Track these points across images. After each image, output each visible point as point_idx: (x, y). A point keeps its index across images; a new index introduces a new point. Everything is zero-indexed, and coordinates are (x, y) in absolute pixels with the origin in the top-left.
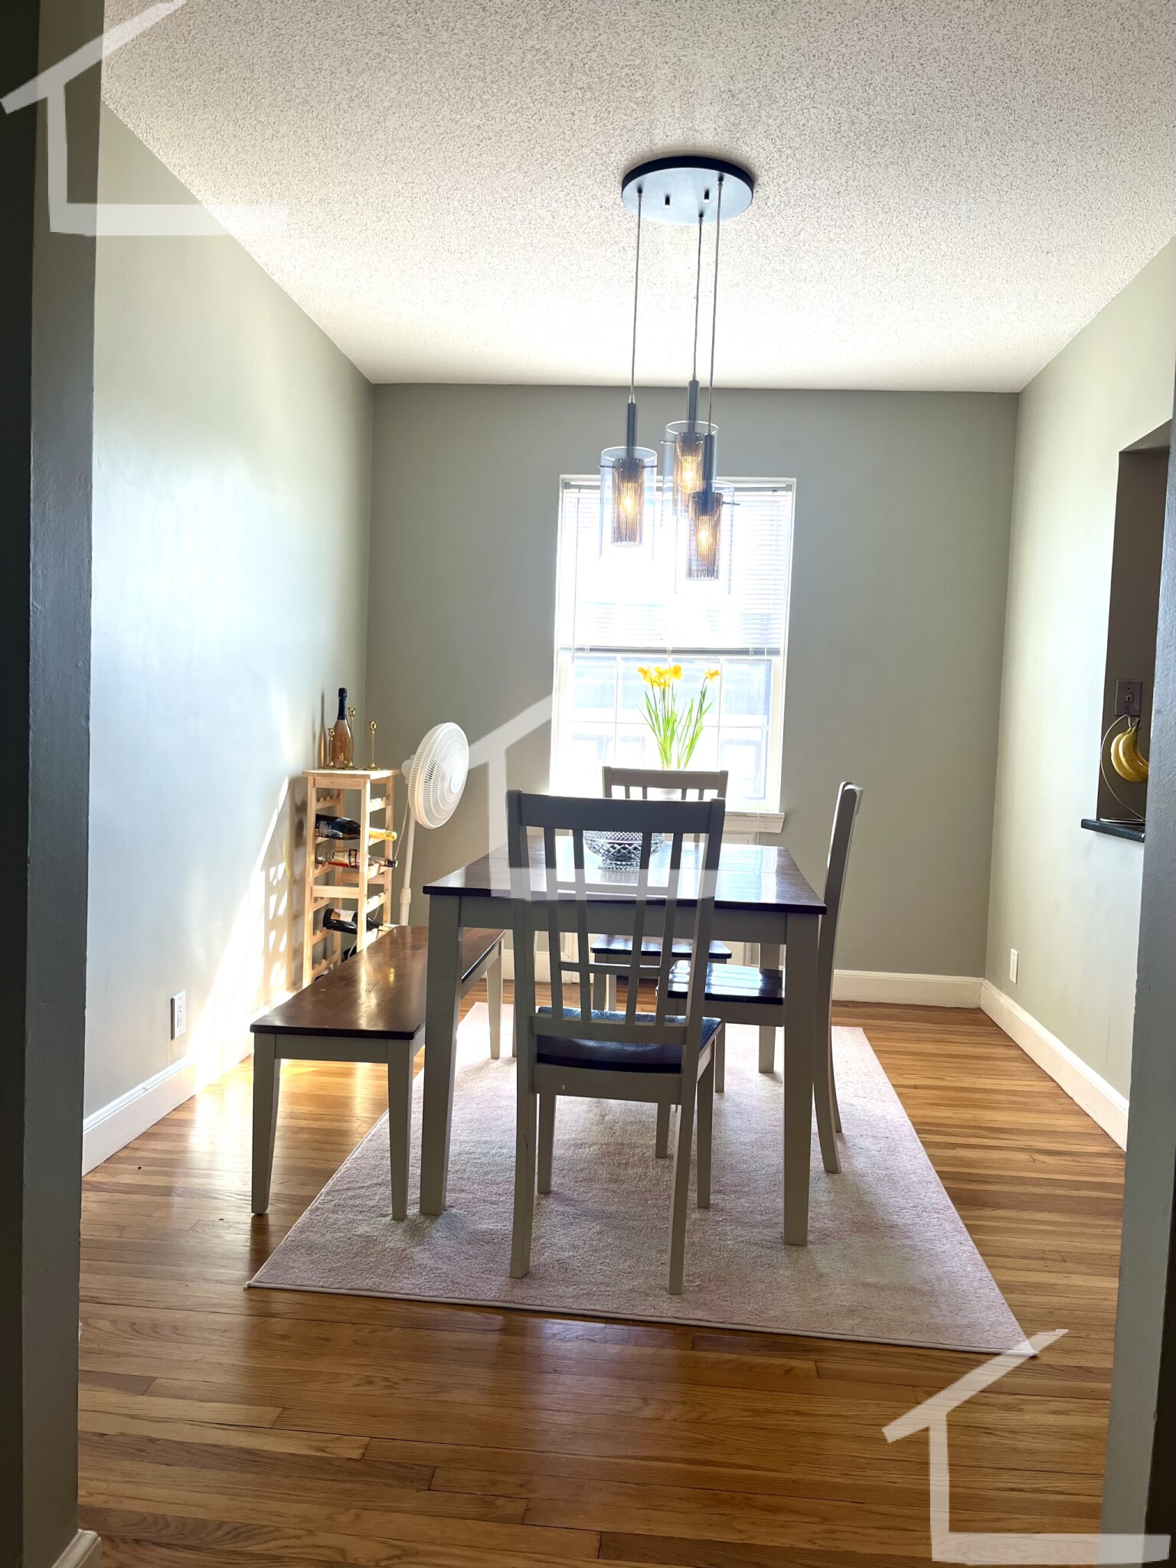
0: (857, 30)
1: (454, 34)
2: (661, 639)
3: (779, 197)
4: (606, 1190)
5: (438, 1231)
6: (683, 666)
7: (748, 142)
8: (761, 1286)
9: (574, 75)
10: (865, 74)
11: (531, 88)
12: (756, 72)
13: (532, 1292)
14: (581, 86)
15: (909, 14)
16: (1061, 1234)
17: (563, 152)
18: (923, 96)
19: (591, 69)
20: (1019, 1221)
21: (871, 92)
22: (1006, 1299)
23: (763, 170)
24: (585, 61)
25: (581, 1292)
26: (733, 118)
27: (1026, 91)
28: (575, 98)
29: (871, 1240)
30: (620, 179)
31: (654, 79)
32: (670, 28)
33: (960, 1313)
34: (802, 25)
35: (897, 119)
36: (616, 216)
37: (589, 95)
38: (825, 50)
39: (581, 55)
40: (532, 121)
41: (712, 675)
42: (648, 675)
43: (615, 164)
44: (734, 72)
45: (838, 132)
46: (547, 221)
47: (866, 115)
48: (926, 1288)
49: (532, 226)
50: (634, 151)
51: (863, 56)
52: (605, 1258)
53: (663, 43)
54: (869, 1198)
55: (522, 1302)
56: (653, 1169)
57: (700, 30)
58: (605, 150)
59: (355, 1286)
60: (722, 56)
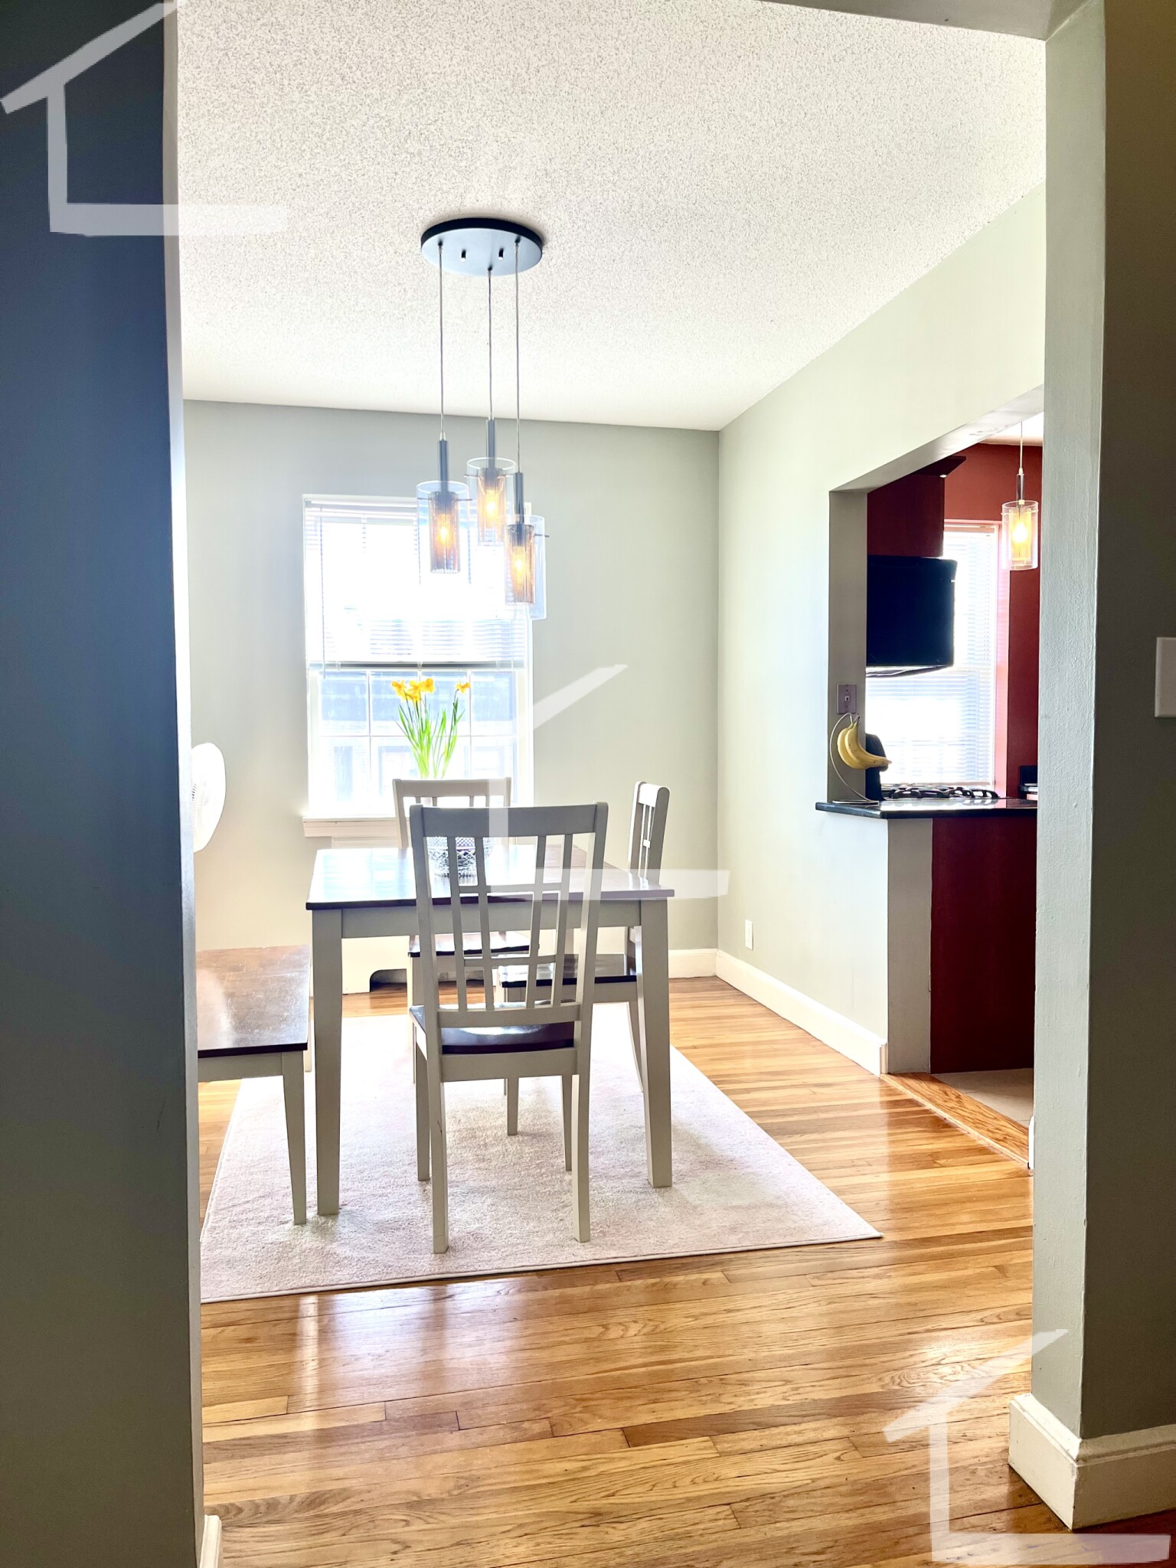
0: (668, 133)
1: (307, 95)
2: (409, 654)
3: (562, 259)
4: (480, 1169)
5: (344, 1227)
6: (434, 678)
7: (549, 212)
8: (652, 1224)
9: (409, 141)
10: (664, 168)
11: (364, 148)
12: (573, 158)
13: (462, 1262)
14: (412, 151)
15: (713, 126)
16: (859, 1145)
17: (375, 204)
18: (706, 191)
19: (427, 138)
20: (824, 1141)
21: (664, 184)
22: (843, 1200)
23: (554, 236)
24: (423, 132)
25: (504, 1254)
26: (541, 191)
27: (788, 194)
28: (402, 161)
29: (721, 1174)
30: (422, 231)
31: (481, 153)
32: (510, 114)
33: (813, 1215)
34: (623, 124)
35: (679, 206)
36: (406, 261)
37: (416, 159)
38: (636, 146)
39: (420, 126)
40: (355, 176)
41: (463, 687)
42: (403, 688)
43: (421, 219)
44: (554, 155)
45: (628, 212)
46: (338, 261)
47: (655, 201)
48: (780, 1202)
49: (321, 263)
50: (443, 209)
51: (666, 154)
52: (510, 1223)
53: (499, 125)
54: (703, 1141)
55: (457, 1271)
56: (511, 1145)
57: (535, 118)
58: (416, 206)
59: (294, 1286)
60: (548, 141)
